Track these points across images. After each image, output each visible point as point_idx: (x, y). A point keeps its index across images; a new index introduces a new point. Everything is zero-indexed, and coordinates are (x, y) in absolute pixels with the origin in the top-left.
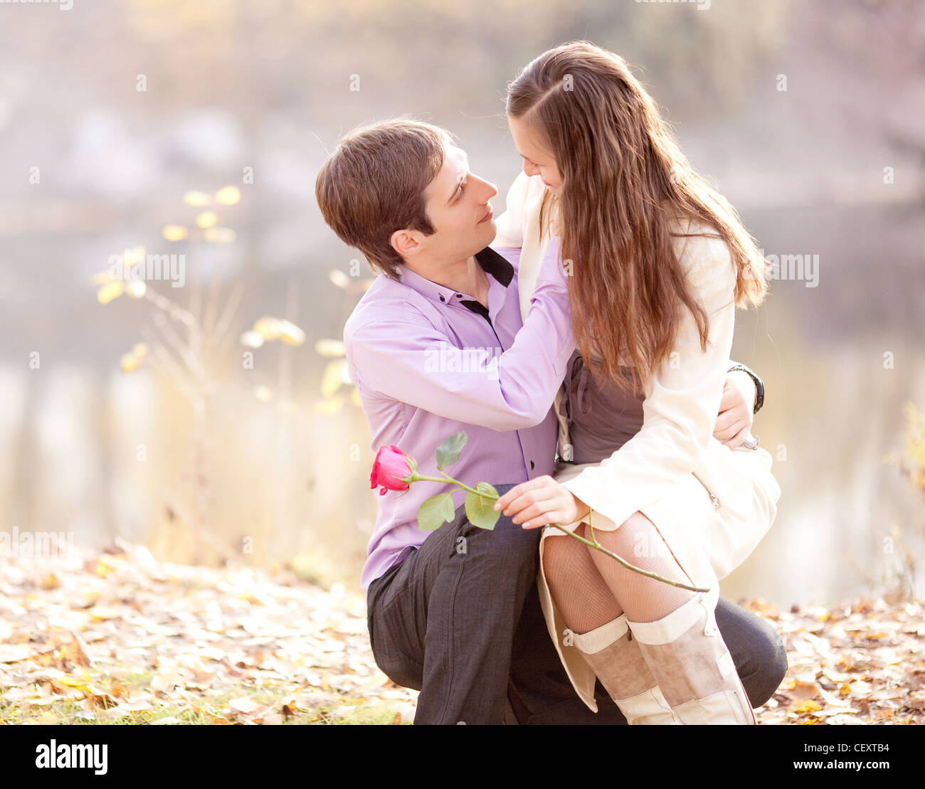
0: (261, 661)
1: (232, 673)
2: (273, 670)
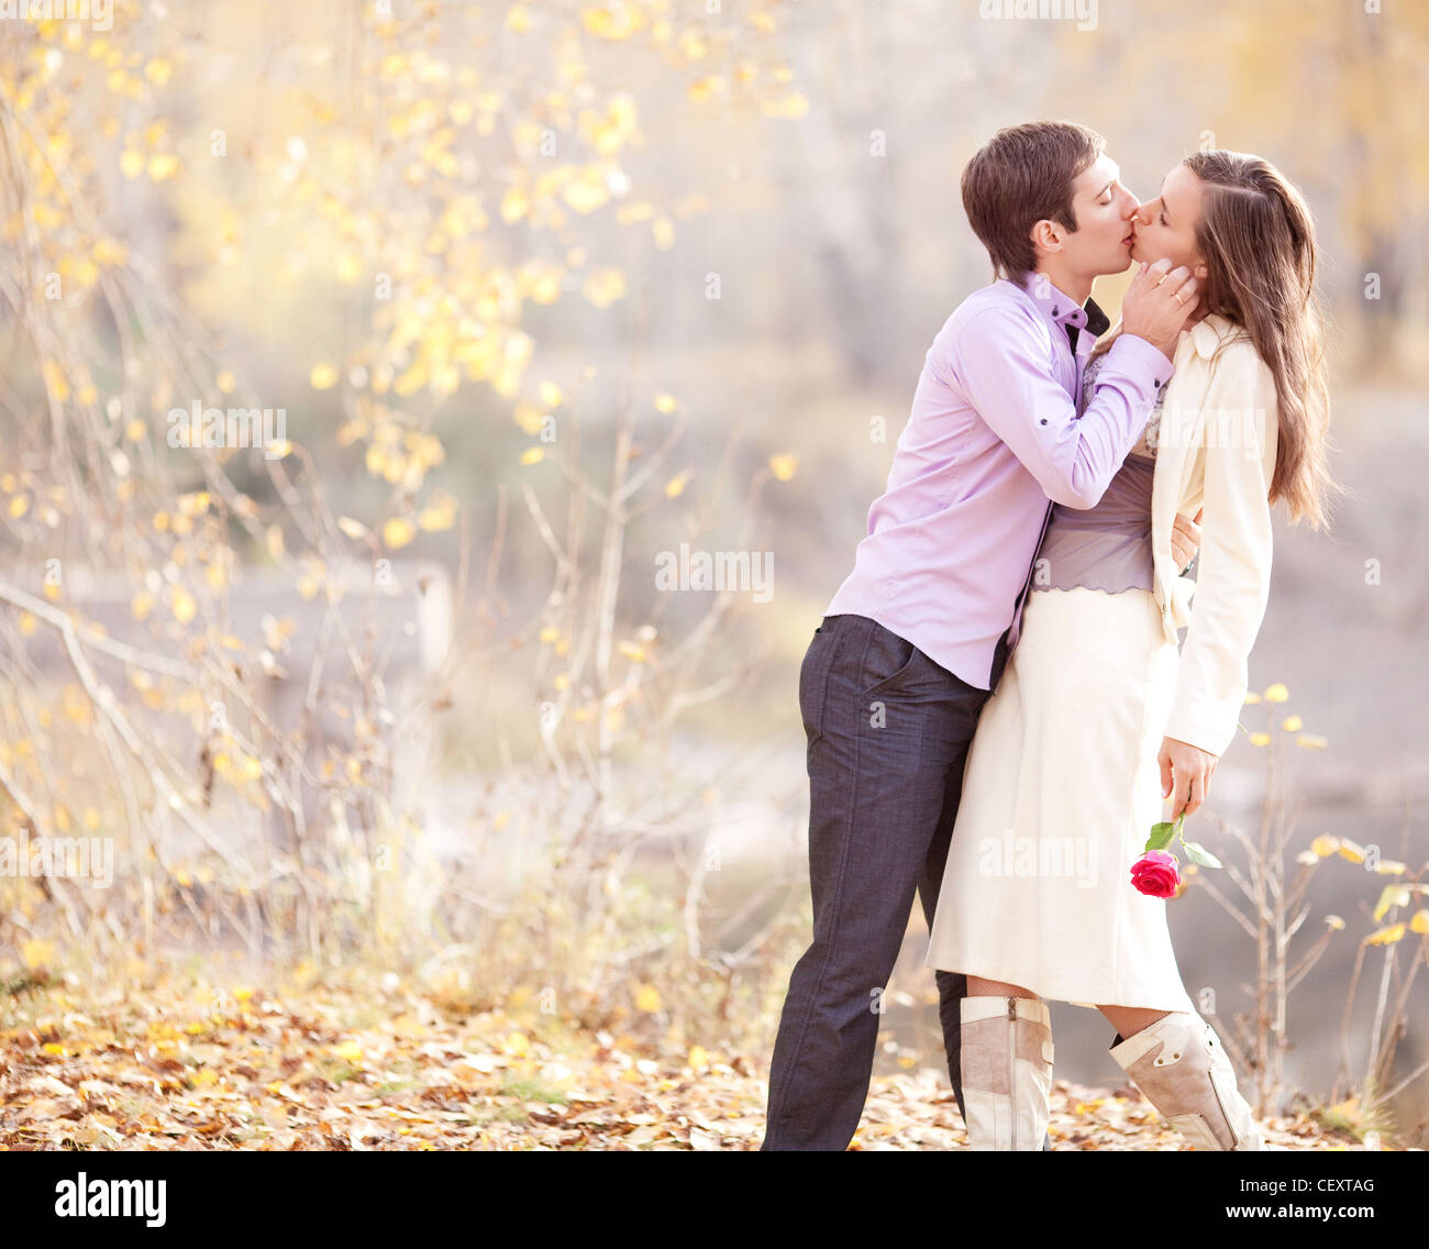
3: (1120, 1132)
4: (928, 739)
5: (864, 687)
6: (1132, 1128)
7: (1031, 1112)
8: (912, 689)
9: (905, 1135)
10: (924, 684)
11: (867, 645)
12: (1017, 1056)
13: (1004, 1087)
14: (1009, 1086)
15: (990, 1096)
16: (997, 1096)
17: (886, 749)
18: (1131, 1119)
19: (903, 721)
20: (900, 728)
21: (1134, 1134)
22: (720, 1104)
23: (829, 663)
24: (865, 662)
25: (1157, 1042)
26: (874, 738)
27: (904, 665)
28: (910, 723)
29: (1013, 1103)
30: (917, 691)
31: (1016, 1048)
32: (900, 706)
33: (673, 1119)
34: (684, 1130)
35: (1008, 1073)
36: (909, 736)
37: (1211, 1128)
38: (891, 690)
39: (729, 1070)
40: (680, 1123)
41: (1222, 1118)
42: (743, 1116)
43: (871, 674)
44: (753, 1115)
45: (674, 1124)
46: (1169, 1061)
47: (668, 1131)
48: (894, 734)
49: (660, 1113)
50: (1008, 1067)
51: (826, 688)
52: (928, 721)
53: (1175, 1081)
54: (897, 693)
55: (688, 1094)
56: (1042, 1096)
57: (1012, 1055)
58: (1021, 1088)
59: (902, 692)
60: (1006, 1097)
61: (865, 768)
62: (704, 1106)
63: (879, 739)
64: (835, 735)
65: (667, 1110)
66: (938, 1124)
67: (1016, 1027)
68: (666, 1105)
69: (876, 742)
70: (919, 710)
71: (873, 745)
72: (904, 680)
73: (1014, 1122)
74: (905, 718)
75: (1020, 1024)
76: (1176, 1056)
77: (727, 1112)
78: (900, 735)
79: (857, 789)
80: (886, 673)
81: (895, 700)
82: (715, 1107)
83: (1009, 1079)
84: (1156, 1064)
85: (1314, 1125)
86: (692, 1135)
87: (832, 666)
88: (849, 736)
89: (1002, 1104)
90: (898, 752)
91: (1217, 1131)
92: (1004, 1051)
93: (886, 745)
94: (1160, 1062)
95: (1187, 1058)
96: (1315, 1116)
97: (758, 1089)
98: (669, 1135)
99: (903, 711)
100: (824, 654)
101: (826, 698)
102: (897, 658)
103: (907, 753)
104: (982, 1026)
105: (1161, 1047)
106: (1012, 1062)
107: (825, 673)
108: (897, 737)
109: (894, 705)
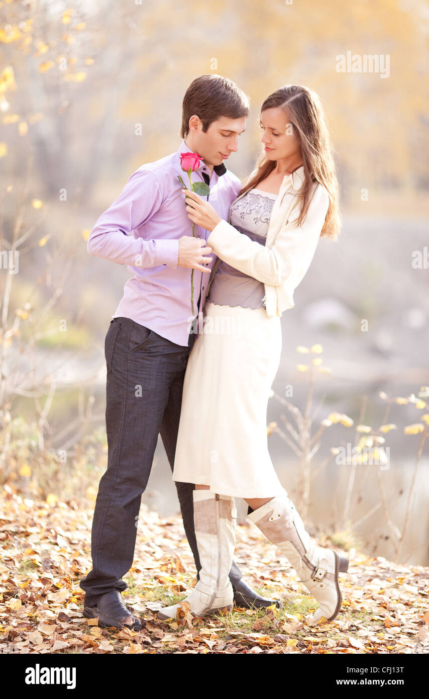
0: (275, 577)
1: (256, 581)
2: (279, 582)
3: (246, 543)
4: (159, 372)
5: (129, 348)
6: (252, 542)
7: (227, 541)
8: (152, 349)
9: (153, 542)
10: (158, 346)
11: (131, 329)
12: (220, 517)
13: (214, 531)
14: (217, 531)
15: (208, 535)
16: (211, 535)
17: (139, 378)
18: (251, 538)
19: (147, 364)
20: (146, 368)
21: (253, 545)
22: (67, 523)
23: (115, 337)
24: (130, 337)
25: (271, 510)
26: (134, 373)
27: (147, 338)
28: (150, 365)
29: (218, 538)
30: (153, 350)
31: (220, 514)
32: (146, 357)
33: (48, 530)
34: (53, 536)
35: (216, 525)
36: (150, 371)
37: (296, 547)
38: (142, 349)
39: (65, 506)
40: (51, 533)
41: (300, 541)
42: (77, 529)
43: (133, 342)
44: (83, 530)
45: (49, 533)
46: (276, 518)
47: (46, 536)
48: (143, 371)
49: (41, 527)
50: (216, 522)
51: (114, 349)
52: (160, 364)
53: (279, 527)
54: (144, 351)
55: (52, 517)
56: (232, 534)
57: (218, 517)
58: (222, 531)
59: (147, 350)
60: (216, 536)
61: (130, 387)
62: (60, 524)
63: (136, 373)
64: (117, 370)
65: (45, 527)
66: (165, 537)
67: (219, 503)
68: (43, 523)
69: (135, 374)
70: (155, 359)
71: (133, 376)
72: (147, 344)
73: (219, 547)
74: (148, 363)
75: (221, 502)
76: (279, 516)
77: (71, 528)
78: (145, 371)
79: (127, 396)
80: (139, 342)
81: (143, 354)
82: (64, 524)
83: (216, 528)
84: (270, 520)
85: (329, 542)
86: (58, 538)
87: (117, 338)
88: (122, 371)
89: (214, 539)
90: (145, 379)
91: (298, 548)
92: (214, 515)
93: (139, 376)
94: (272, 519)
95: (284, 517)
96: (329, 538)
97: (82, 517)
98: (47, 538)
99: (147, 360)
100: (113, 333)
101: (113, 353)
102: (144, 335)
103: (149, 379)
104: (203, 503)
105: (272, 512)
106: (218, 520)
107: (114, 342)
108: (144, 372)
109: (143, 357)
